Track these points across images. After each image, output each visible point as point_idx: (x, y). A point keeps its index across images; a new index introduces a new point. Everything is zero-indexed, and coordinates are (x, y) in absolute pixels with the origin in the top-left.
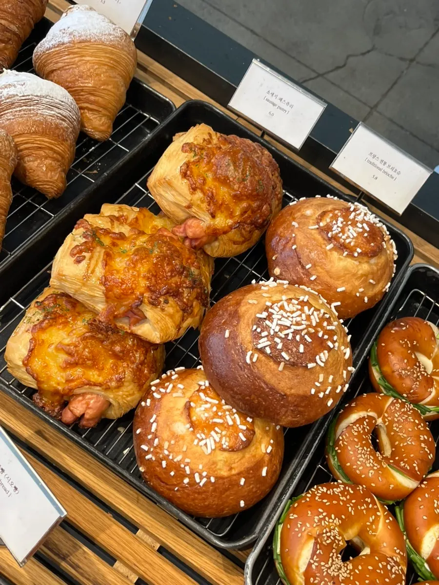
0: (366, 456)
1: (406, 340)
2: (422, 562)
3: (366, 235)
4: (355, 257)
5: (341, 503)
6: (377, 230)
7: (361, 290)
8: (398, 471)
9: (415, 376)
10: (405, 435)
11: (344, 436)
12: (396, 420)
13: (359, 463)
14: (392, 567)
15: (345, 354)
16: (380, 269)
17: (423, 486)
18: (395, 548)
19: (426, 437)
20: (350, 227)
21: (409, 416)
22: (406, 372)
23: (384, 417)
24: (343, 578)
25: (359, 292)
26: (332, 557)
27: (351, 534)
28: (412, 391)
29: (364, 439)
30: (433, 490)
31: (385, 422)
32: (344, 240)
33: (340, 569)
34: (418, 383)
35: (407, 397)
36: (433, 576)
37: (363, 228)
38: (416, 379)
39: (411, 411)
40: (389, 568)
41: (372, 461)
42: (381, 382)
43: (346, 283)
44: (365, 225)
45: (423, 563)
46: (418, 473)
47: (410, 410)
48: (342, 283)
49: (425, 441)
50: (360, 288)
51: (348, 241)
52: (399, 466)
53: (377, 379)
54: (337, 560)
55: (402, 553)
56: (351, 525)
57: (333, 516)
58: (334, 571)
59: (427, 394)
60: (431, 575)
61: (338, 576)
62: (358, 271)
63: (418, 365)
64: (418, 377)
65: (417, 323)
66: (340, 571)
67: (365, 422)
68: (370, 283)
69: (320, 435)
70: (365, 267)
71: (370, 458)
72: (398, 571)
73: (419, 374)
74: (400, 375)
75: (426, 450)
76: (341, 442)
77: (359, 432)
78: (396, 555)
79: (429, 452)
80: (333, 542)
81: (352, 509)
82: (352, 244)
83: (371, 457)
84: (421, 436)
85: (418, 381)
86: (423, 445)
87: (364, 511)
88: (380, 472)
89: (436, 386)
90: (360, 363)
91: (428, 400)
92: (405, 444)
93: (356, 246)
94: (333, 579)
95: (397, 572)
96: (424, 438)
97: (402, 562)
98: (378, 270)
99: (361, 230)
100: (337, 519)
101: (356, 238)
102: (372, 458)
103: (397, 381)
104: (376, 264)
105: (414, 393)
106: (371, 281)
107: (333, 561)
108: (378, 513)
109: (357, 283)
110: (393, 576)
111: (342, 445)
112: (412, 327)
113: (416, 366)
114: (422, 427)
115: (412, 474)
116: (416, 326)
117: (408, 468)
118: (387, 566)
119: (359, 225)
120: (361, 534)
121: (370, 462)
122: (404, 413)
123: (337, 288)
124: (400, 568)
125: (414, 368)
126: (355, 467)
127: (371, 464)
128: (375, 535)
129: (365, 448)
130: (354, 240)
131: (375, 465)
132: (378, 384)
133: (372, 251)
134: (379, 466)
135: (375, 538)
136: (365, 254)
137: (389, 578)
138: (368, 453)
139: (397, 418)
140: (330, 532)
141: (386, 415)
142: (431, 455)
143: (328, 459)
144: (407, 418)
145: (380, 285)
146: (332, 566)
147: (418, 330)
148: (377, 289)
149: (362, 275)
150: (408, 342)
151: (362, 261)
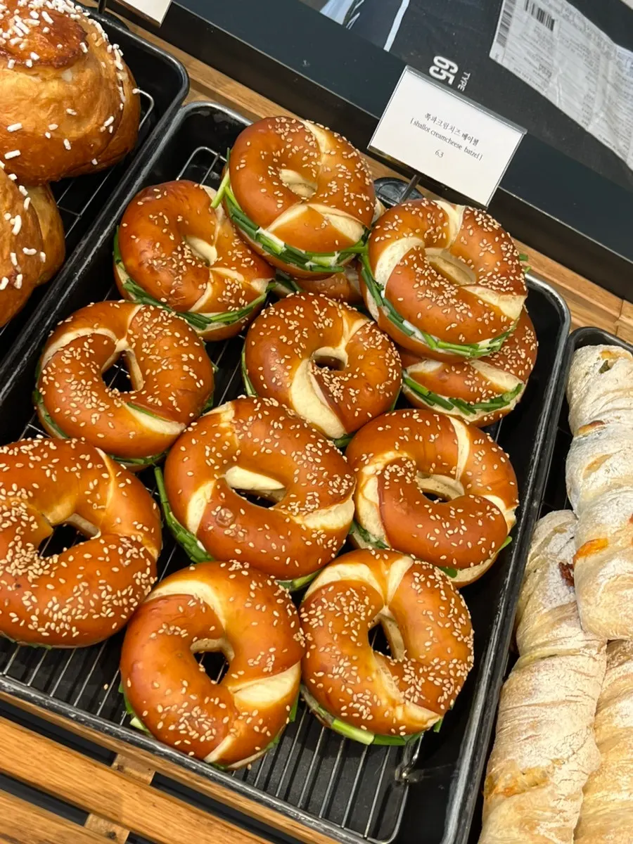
0: (84, 393)
1: (161, 214)
2: (192, 539)
3: (46, 30)
4: (29, 68)
5: (31, 466)
6: (72, 24)
7: (53, 127)
8: (141, 410)
9: (174, 266)
10: (159, 358)
11: (49, 369)
12: (145, 337)
13: (73, 405)
14: (125, 550)
15: (13, 226)
16: (85, 91)
17: (190, 429)
18: (136, 523)
19: (192, 356)
20: (17, 18)
21: (165, 327)
22: (160, 261)
23: (129, 336)
24: (34, 577)
25: (50, 131)
26: (13, 548)
27: (60, 512)
28: (173, 292)
29: (82, 369)
30: (205, 432)
31: (131, 344)
32: (7, 40)
33: (31, 563)
34: (180, 277)
35: (168, 302)
36: (209, 557)
37: (41, 18)
38: (177, 272)
39: (170, 321)
40: (120, 551)
41: (94, 400)
42: (131, 286)
43: (22, 117)
44: (45, 14)
45: (196, 542)
46: (178, 409)
47: (168, 318)
48: (16, 116)
49: (189, 362)
50: (51, 123)
51: (13, 42)
52: (146, 403)
53: (124, 282)
54: (23, 551)
55: (146, 529)
56: (58, 499)
57: (14, 487)
58: (16, 567)
59: (199, 293)
60: (206, 554)
61: (26, 574)
62: (40, 93)
63: (179, 249)
64: (180, 268)
65: (183, 187)
66: (30, 568)
67: (86, 344)
68: (69, 115)
69: (15, 373)
70: (54, 88)
71: (92, 395)
72: (138, 554)
73: (181, 264)
74: (151, 267)
75: (191, 374)
76: (45, 378)
77: (73, 358)
78: (137, 533)
79: (195, 377)
80: (15, 525)
81: (51, 473)
82: (22, 46)
83: (94, 393)
84: (183, 355)
85: (181, 274)
86: (186, 368)
87: (78, 474)
88: (110, 415)
89: (212, 281)
90: (89, 258)
91: (201, 303)
92: (160, 370)
93: (28, 50)
94: (16, 580)
95: (134, 556)
96: (189, 358)
97: (145, 541)
98: (81, 93)
99: (37, 23)
100: (23, 490)
101: (30, 36)
102: (96, 395)
103: (148, 279)
104: (77, 83)
105: (177, 294)
106: (69, 111)
107: (15, 553)
108: (105, 475)
109: (43, 115)
110: (127, 562)
111: (47, 383)
112: (172, 193)
113: (176, 250)
114: (185, 342)
115: (168, 413)
116: (180, 192)
117: (160, 404)
118: (117, 549)
119: (35, 15)
120: (80, 509)
121: (92, 402)
122: (157, 324)
123: (7, 126)
124: (142, 550)
125: (172, 256)
126: (68, 412)
127: (94, 405)
128: (103, 510)
129: (83, 382)
130: (26, 40)
131: (102, 404)
132: (126, 290)
133: (59, 56)
134: (107, 407)
135: (103, 515)
136: (46, 62)
137: (119, 566)
138: (87, 388)
139: (146, 333)
140: (10, 510)
141: (130, 332)
142: (201, 382)
143: (37, 411)
144: (161, 331)
145: (94, 120)
146: (13, 561)
147: (183, 198)
148: (88, 127)
149: (50, 101)
150: (165, 217)
151: (47, 77)
